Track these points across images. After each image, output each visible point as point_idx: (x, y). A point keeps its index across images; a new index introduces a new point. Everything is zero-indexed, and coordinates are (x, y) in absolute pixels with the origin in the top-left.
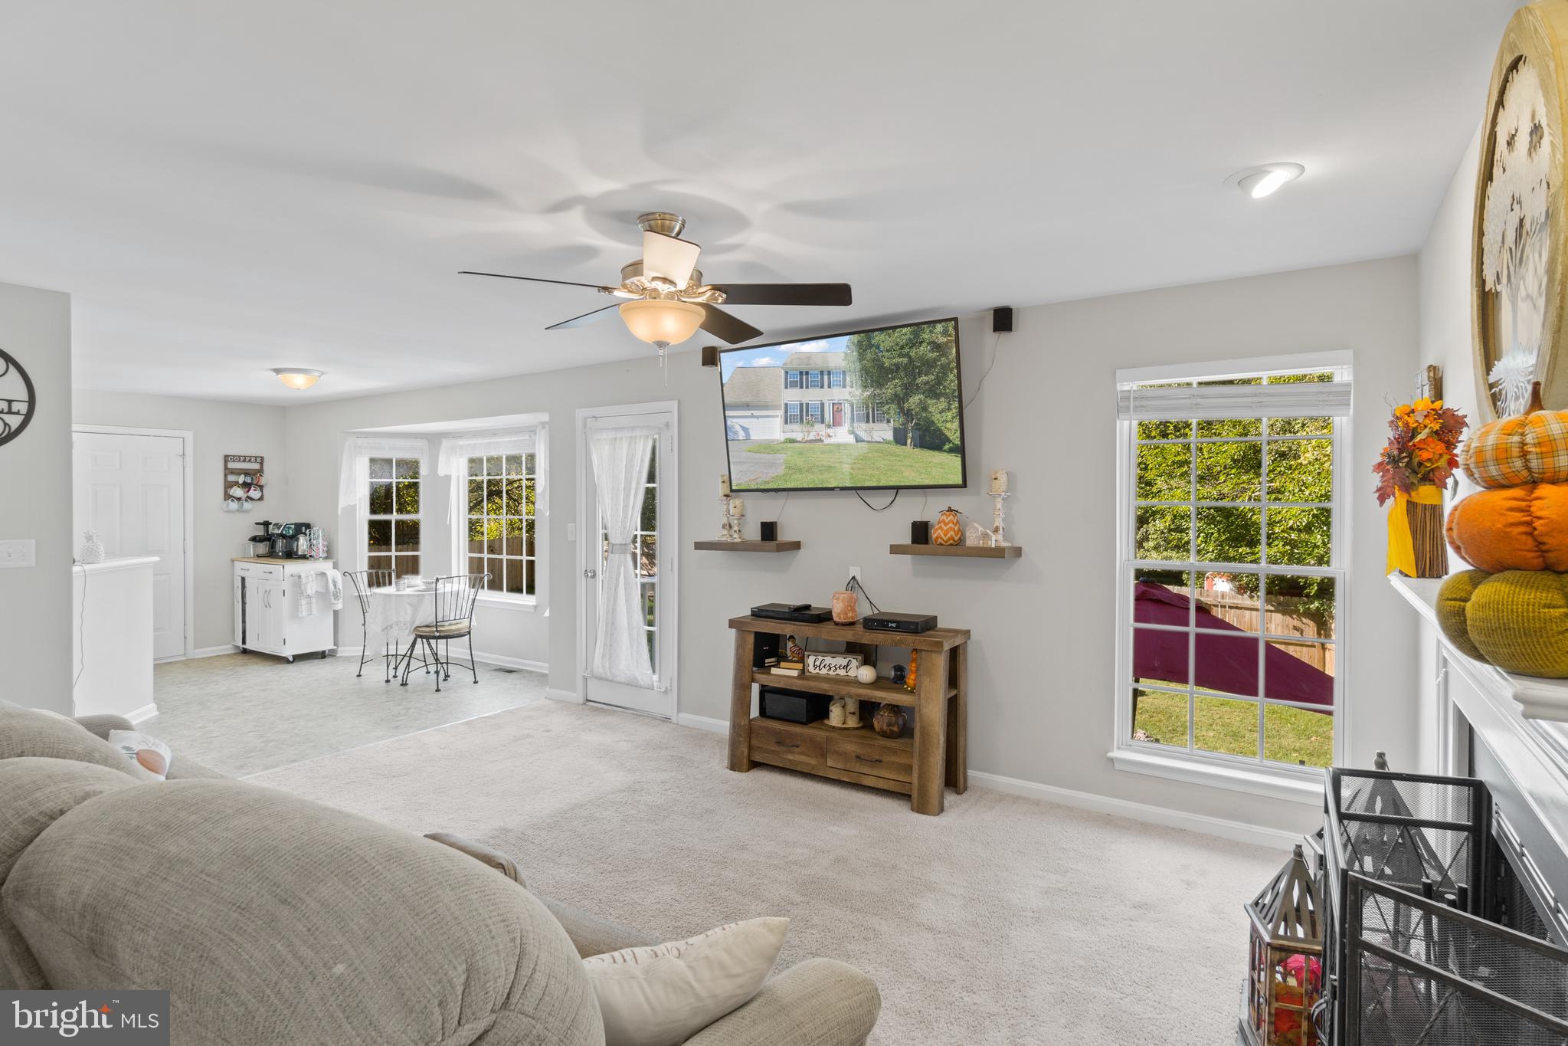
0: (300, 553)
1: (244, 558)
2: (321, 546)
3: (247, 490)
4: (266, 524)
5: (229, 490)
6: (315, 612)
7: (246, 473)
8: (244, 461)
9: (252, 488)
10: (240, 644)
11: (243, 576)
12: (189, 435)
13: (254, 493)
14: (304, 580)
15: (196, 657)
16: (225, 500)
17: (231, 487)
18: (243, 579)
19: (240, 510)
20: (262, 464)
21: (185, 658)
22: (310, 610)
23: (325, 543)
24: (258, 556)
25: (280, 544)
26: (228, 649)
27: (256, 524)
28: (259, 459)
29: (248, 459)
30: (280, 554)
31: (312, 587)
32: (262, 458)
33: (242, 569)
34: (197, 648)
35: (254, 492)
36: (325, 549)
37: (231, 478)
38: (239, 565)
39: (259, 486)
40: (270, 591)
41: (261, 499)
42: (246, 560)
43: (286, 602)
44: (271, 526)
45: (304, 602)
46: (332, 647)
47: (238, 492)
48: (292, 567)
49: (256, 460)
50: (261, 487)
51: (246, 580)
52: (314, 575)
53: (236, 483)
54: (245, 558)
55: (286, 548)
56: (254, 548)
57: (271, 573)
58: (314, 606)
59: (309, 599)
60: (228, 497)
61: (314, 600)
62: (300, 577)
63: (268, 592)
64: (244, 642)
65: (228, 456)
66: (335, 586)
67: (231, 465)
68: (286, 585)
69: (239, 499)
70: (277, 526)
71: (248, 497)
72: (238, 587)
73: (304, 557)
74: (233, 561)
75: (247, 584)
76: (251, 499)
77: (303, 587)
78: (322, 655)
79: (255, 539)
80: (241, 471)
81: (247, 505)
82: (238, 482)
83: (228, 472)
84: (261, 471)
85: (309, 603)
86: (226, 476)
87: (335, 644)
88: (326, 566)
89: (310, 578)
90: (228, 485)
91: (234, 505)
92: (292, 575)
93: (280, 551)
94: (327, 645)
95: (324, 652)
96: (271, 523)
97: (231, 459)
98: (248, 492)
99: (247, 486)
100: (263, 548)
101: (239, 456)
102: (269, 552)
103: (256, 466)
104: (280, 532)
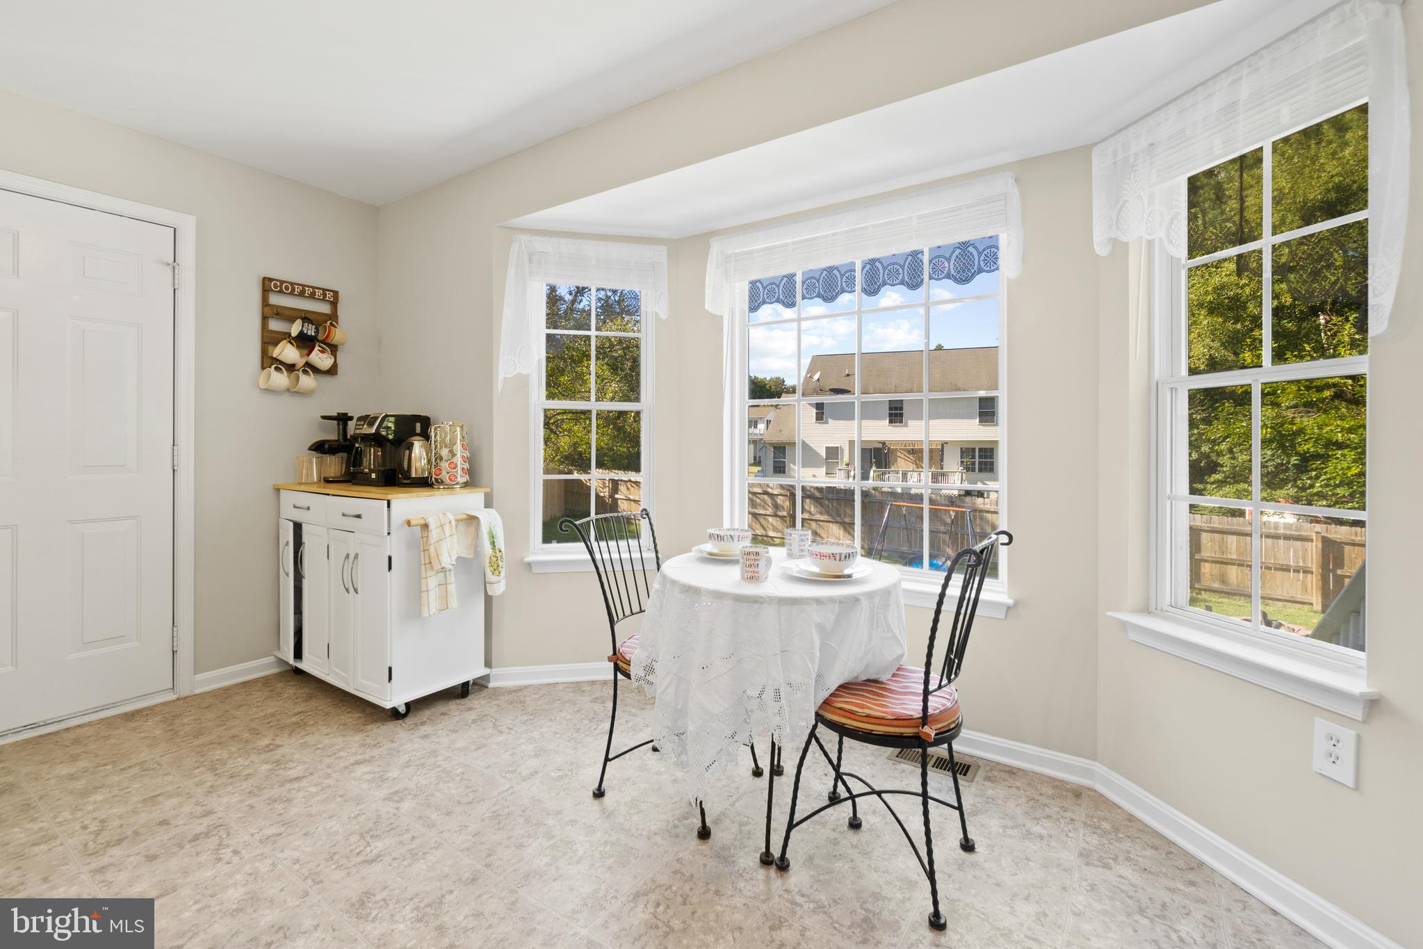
0: (413, 475)
1: (301, 484)
2: (458, 459)
3: (306, 352)
4: (343, 419)
5: (270, 348)
6: (454, 602)
7: (306, 318)
8: (302, 294)
9: (317, 348)
10: (290, 658)
11: (298, 519)
12: (188, 226)
13: (321, 359)
14: (434, 533)
15: (197, 691)
16: (263, 368)
17: (276, 344)
18: (298, 527)
19: (293, 391)
20: (334, 304)
21: (174, 697)
22: (445, 598)
23: (467, 454)
24: (327, 481)
25: (371, 457)
26: (263, 666)
27: (324, 417)
28: (329, 295)
29: (308, 291)
30: (374, 476)
31: (450, 549)
32: (336, 293)
33: (295, 507)
34: (199, 673)
35: (321, 355)
36: (466, 466)
37: (275, 325)
38: (288, 498)
39: (329, 345)
40: (356, 556)
41: (332, 371)
42: (303, 488)
43: (395, 582)
44: (351, 425)
45: (432, 582)
46: (481, 671)
47: (288, 353)
48: (407, 504)
49: (325, 295)
50: (334, 349)
51: (304, 527)
52: (454, 523)
53: (286, 336)
54: (301, 486)
55: (384, 464)
56: (320, 465)
57: (359, 516)
58: (452, 588)
59: (442, 575)
60: (268, 361)
61: (452, 578)
62: (425, 526)
63: (352, 559)
64: (298, 654)
65: (271, 280)
66: (493, 543)
67: (275, 300)
68: (395, 546)
69: (291, 368)
70: (367, 420)
71: (308, 364)
72: (287, 543)
73: (424, 483)
74: (278, 490)
75: (305, 538)
76: (316, 370)
77: (432, 548)
78: (463, 691)
79: (320, 448)
80: (298, 314)
81: (307, 381)
82: (289, 334)
83: (269, 312)
84: (333, 317)
85: (444, 585)
86: (265, 319)
87: (488, 664)
88: (472, 501)
89: (447, 528)
90: (270, 340)
91: (280, 379)
92: (409, 523)
93: (371, 471)
94: (473, 671)
95: (466, 684)
96: (351, 418)
97: (276, 286)
98: (309, 355)
99: (305, 342)
100: (334, 465)
101: (292, 284)
102: (347, 472)
103: (325, 308)
104: (373, 430)
